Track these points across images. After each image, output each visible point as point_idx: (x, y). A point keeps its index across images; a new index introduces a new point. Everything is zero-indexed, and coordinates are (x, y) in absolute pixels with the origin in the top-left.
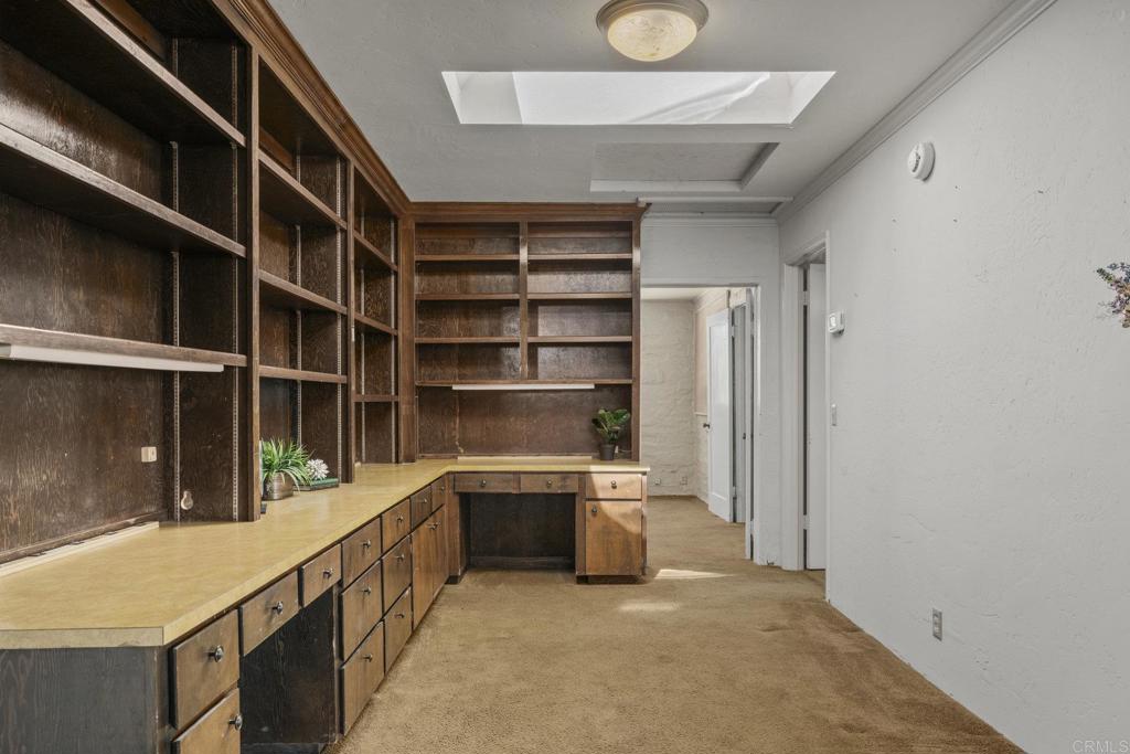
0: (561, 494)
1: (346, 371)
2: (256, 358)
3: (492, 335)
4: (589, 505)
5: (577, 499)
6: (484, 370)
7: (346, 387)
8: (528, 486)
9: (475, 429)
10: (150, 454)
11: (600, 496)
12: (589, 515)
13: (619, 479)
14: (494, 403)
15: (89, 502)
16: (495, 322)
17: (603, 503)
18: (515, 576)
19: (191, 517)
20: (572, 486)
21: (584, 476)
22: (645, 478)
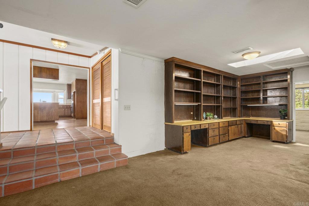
0: (267, 125)
1: (221, 104)
2: (202, 103)
3: (257, 96)
4: (273, 127)
5: (271, 126)
6: (256, 102)
7: (222, 106)
8: (259, 123)
9: (254, 112)
10: (192, 113)
11: (275, 126)
12: (273, 129)
13: (280, 123)
14: (258, 108)
15: (185, 117)
16: (258, 93)
17: (275, 127)
18: (260, 139)
19: (196, 120)
20: (269, 123)
21: (271, 122)
22: (287, 123)
